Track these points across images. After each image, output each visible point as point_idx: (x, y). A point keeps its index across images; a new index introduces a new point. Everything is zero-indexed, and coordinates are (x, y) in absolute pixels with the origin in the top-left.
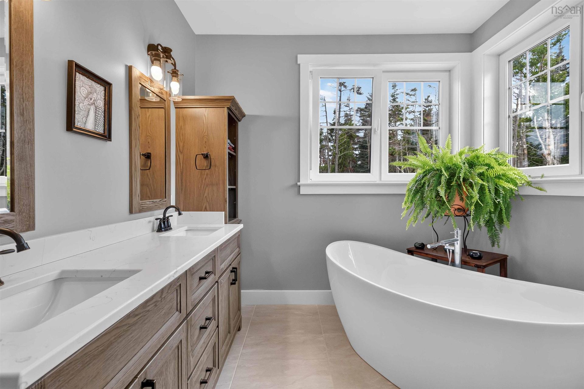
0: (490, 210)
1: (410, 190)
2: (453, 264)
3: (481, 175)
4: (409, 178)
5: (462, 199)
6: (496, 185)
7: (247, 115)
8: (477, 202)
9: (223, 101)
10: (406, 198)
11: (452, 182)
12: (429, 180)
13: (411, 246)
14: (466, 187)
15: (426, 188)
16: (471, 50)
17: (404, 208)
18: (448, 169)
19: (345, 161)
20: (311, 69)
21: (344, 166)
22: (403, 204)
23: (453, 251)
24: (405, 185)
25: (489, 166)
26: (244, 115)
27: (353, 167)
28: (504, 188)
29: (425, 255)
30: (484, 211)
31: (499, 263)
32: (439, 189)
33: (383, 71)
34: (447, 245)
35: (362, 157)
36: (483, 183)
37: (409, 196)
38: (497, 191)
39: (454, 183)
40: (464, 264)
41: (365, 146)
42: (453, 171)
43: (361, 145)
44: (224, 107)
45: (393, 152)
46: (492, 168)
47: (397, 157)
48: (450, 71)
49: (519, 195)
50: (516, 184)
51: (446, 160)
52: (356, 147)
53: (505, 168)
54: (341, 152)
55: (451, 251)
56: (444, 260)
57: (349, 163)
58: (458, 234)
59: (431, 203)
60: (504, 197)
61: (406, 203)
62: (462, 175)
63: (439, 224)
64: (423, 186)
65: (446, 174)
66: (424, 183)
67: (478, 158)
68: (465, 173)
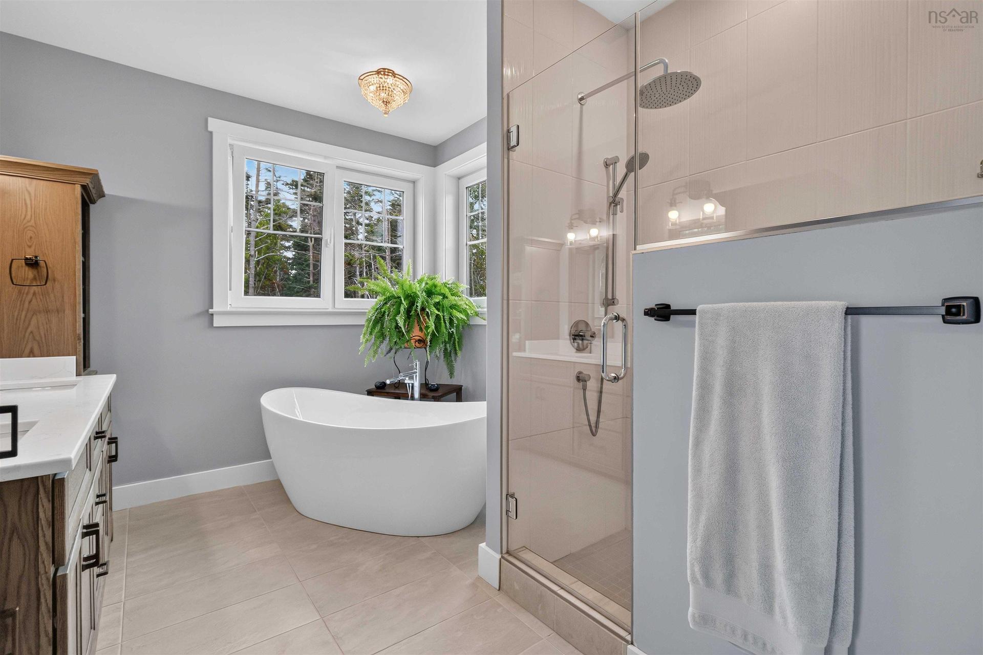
0: (445, 340)
1: (369, 320)
2: (413, 398)
3: (437, 305)
4: (368, 305)
5: (421, 330)
6: (451, 315)
7: (108, 195)
8: (433, 331)
9: (72, 173)
10: (365, 328)
11: (411, 312)
12: (389, 308)
13: (372, 387)
14: (423, 317)
15: (386, 317)
16: (435, 165)
17: (362, 342)
18: (407, 297)
19: (267, 268)
20: (230, 141)
21: (265, 278)
22: (362, 337)
23: (413, 384)
24: (364, 314)
25: (445, 297)
26: (102, 195)
27: (282, 280)
28: (457, 319)
29: (386, 394)
30: (440, 341)
31: (455, 393)
32: (398, 318)
33: (337, 167)
34: (407, 378)
35: (299, 264)
36: (439, 313)
37: (368, 328)
38: (451, 321)
39: (413, 313)
40: (423, 397)
41: (304, 245)
42: (412, 299)
43: (297, 242)
44: (75, 184)
45: (351, 260)
46: (447, 298)
47: (358, 268)
48: (414, 182)
49: (469, 324)
50: (467, 315)
51: (406, 287)
52: (287, 244)
53: (456, 298)
54: (259, 252)
55: (411, 385)
56: (404, 396)
57: (276, 272)
58: (417, 365)
59: (391, 334)
60: (457, 327)
61: (364, 337)
62: (419, 305)
63: (401, 357)
64: (383, 315)
65: (405, 304)
66: (385, 312)
67: (435, 286)
68: (423, 303)
